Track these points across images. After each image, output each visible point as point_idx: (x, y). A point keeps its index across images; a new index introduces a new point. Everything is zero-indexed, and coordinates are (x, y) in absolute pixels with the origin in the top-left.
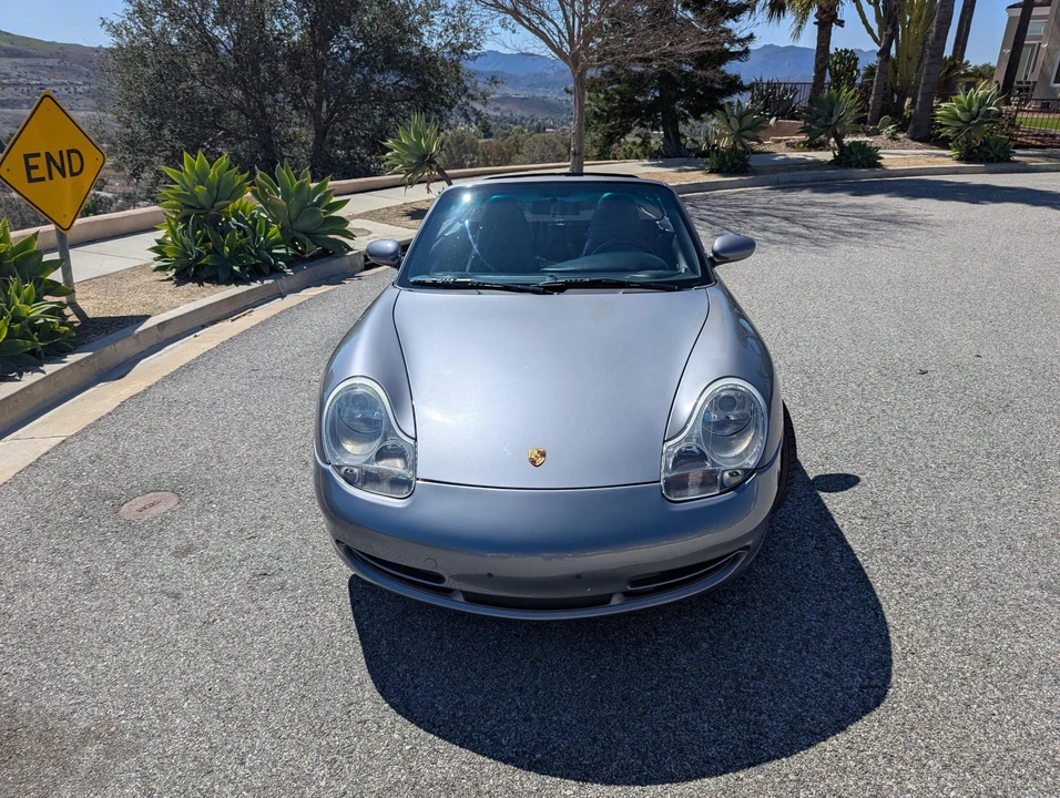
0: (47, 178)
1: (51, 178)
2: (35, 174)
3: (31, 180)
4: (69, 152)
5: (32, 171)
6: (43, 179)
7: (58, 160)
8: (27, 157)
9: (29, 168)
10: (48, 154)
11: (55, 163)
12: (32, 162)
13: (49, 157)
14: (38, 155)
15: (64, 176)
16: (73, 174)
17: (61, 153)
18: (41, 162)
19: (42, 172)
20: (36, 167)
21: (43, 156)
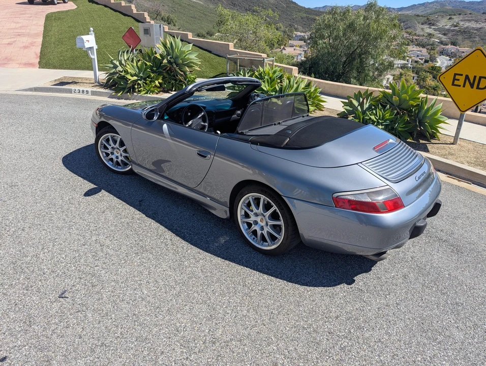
0: (462, 85)
1: (464, 86)
2: (456, 82)
3: (453, 84)
4: (480, 78)
6: (460, 86)
7: (472, 81)
8: (455, 75)
9: (454, 79)
11: (469, 81)
12: (457, 77)
13: (467, 77)
14: (462, 75)
15: (472, 87)
16: (478, 88)
17: (475, 77)
18: (462, 79)
19: (461, 82)
20: (458, 80)
21: (464, 77)
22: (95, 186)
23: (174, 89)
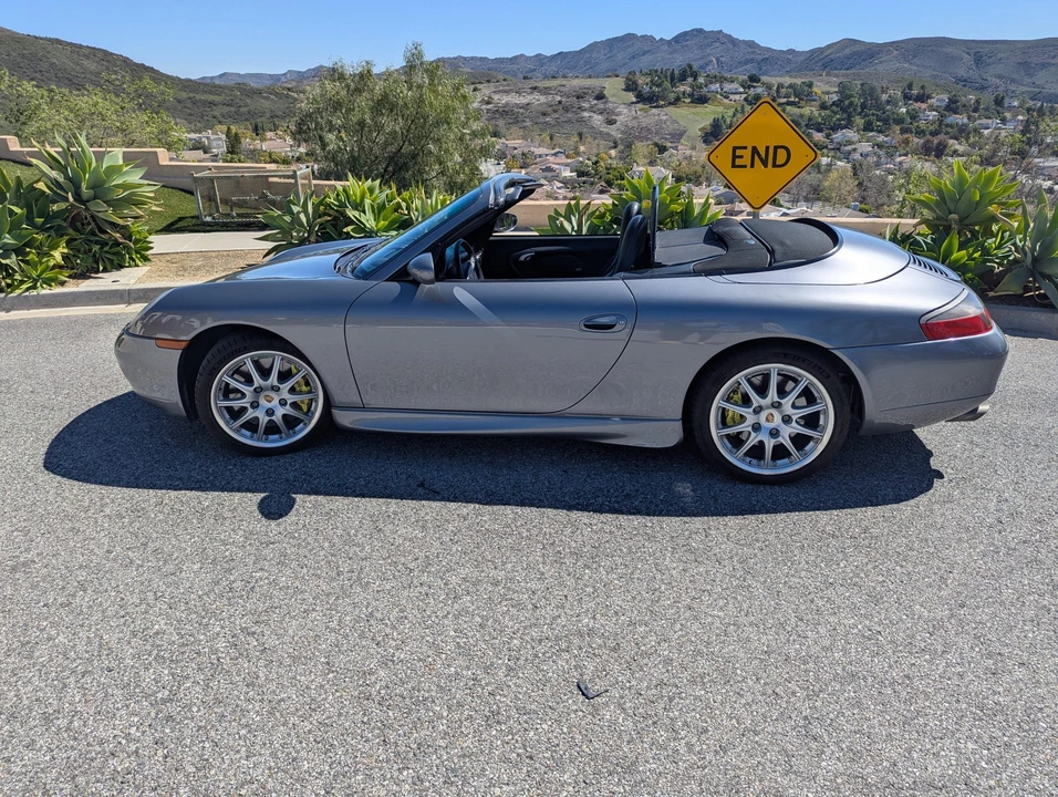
0: (749, 166)
1: (752, 166)
2: (738, 162)
3: (734, 166)
4: (776, 148)
5: (737, 160)
6: (745, 166)
7: (763, 156)
8: (735, 149)
9: (735, 157)
10: (754, 149)
11: (759, 155)
12: (738, 152)
13: (755, 150)
14: (745, 148)
15: (766, 166)
16: (775, 165)
17: (767, 148)
18: (747, 154)
19: (747, 160)
20: (741, 157)
21: (750, 149)
22: (263, 495)
23: (101, 268)
